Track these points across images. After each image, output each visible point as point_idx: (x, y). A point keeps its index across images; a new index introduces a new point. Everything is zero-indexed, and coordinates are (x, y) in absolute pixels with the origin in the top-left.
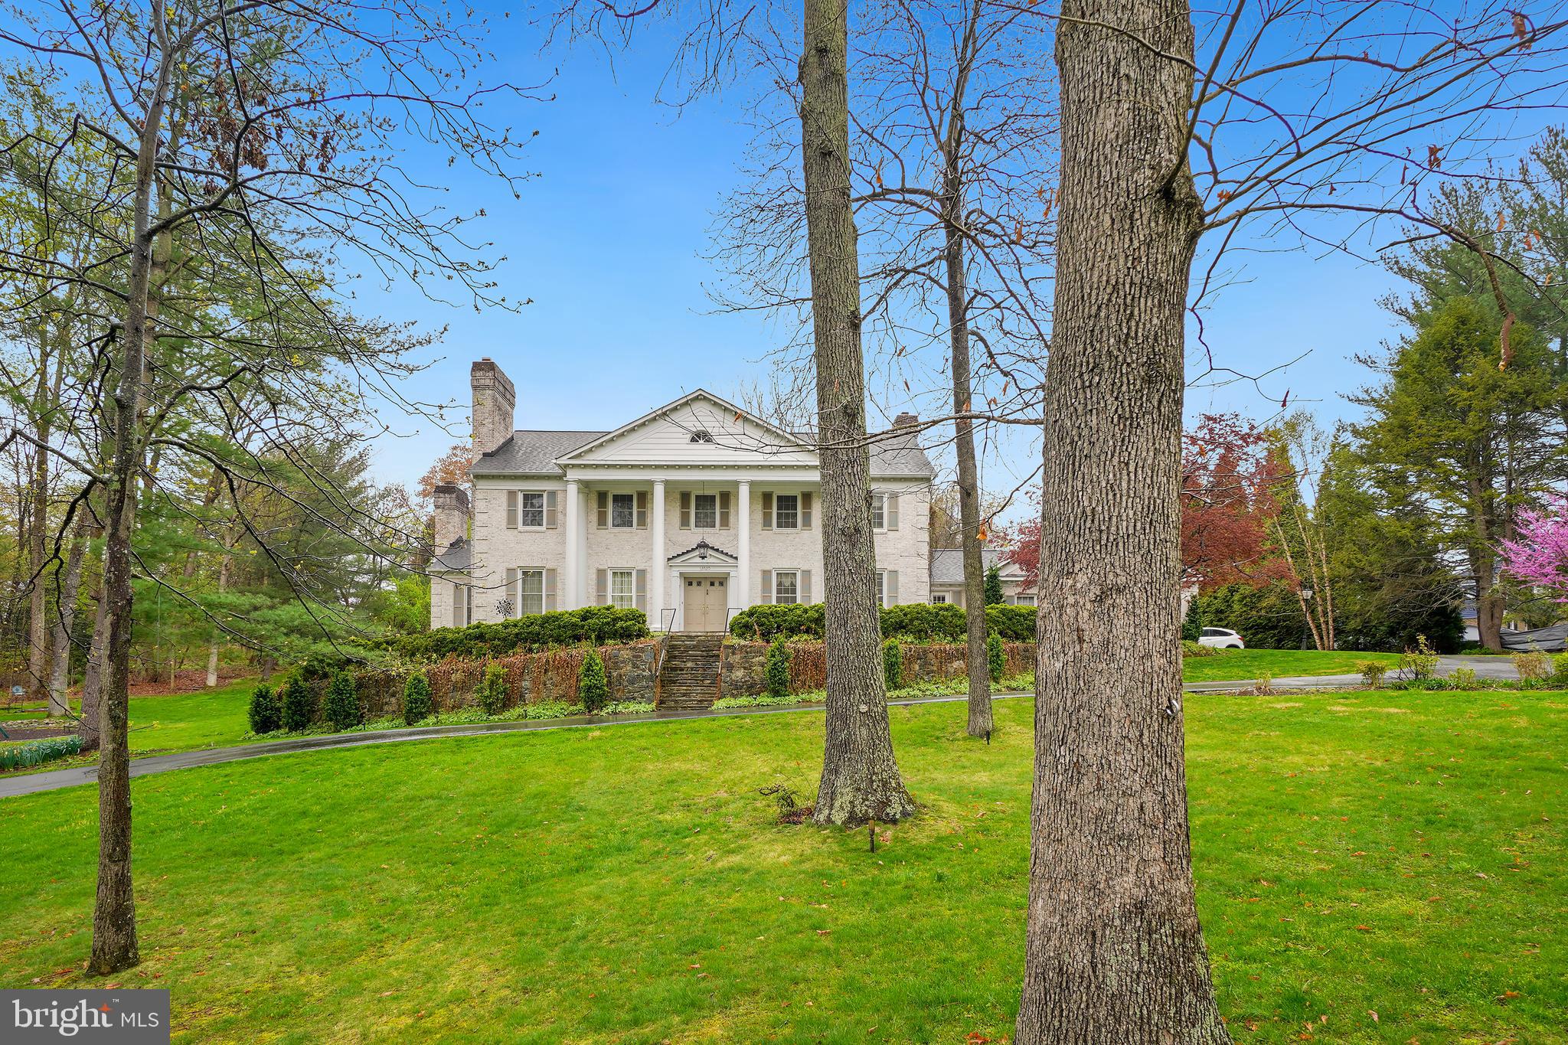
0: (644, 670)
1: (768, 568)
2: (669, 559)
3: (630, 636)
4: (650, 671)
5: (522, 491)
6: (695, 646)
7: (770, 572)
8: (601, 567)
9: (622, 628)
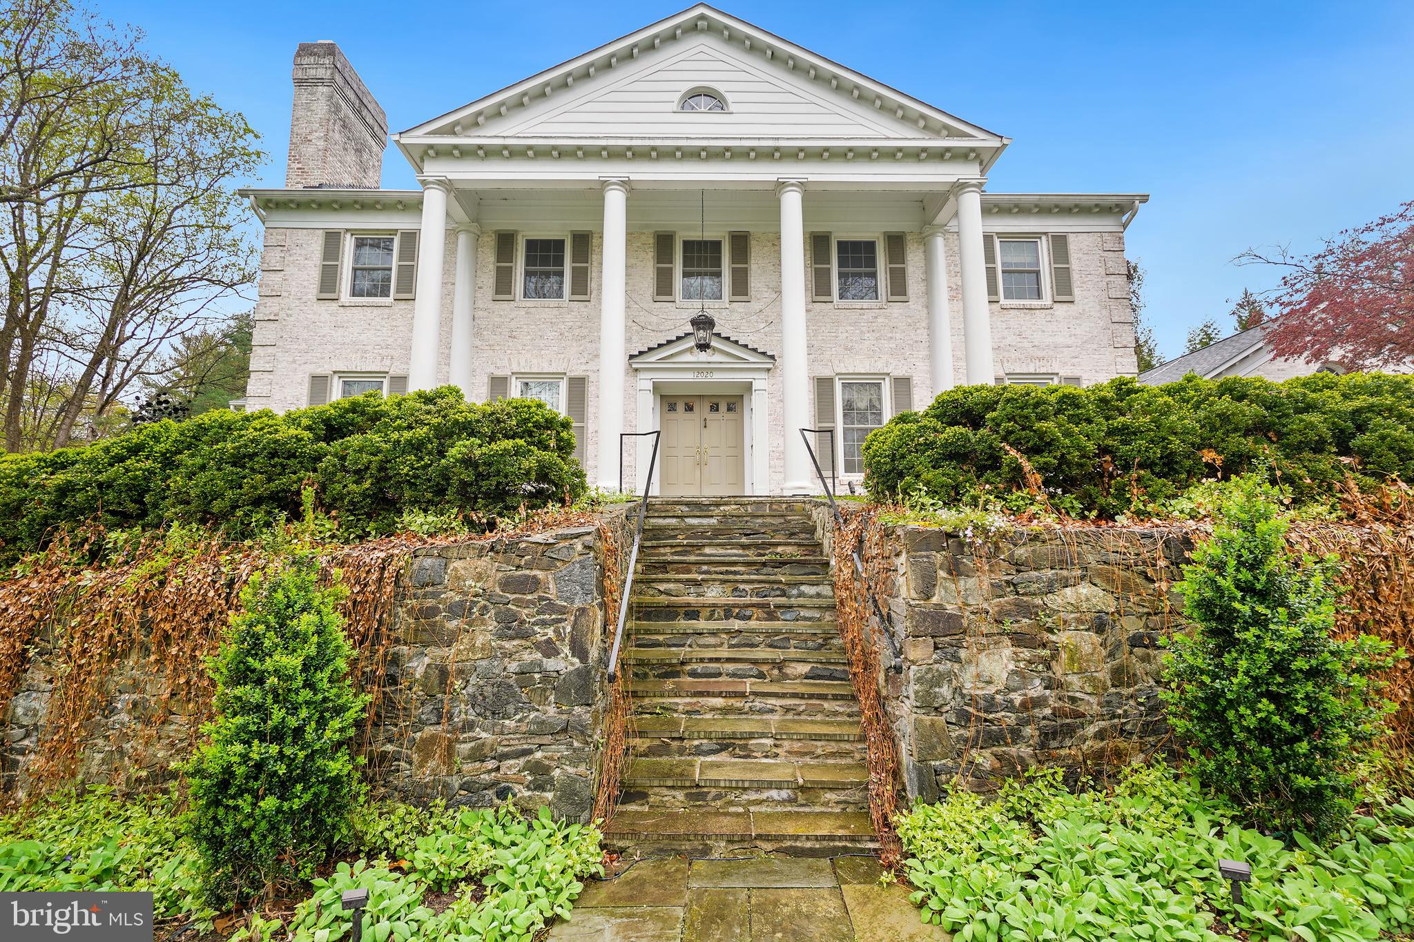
0: (549, 649)
1: (827, 373)
2: (632, 357)
3: (502, 498)
4: (580, 651)
5: (352, 232)
6: (717, 533)
7: (831, 380)
8: (499, 373)
9: (467, 462)
